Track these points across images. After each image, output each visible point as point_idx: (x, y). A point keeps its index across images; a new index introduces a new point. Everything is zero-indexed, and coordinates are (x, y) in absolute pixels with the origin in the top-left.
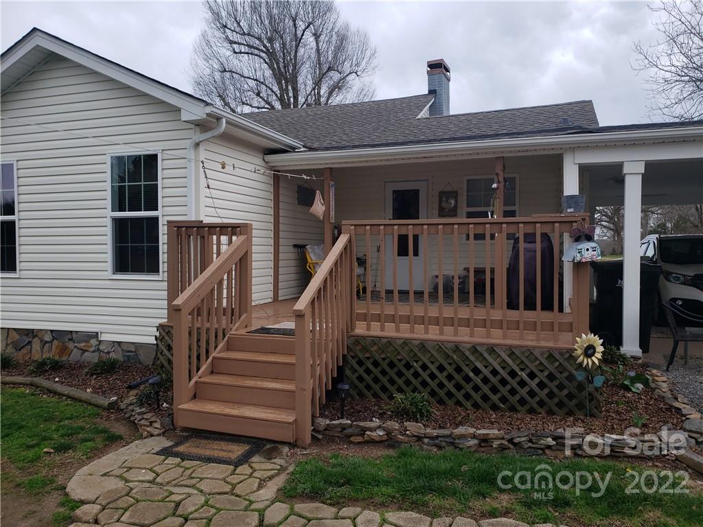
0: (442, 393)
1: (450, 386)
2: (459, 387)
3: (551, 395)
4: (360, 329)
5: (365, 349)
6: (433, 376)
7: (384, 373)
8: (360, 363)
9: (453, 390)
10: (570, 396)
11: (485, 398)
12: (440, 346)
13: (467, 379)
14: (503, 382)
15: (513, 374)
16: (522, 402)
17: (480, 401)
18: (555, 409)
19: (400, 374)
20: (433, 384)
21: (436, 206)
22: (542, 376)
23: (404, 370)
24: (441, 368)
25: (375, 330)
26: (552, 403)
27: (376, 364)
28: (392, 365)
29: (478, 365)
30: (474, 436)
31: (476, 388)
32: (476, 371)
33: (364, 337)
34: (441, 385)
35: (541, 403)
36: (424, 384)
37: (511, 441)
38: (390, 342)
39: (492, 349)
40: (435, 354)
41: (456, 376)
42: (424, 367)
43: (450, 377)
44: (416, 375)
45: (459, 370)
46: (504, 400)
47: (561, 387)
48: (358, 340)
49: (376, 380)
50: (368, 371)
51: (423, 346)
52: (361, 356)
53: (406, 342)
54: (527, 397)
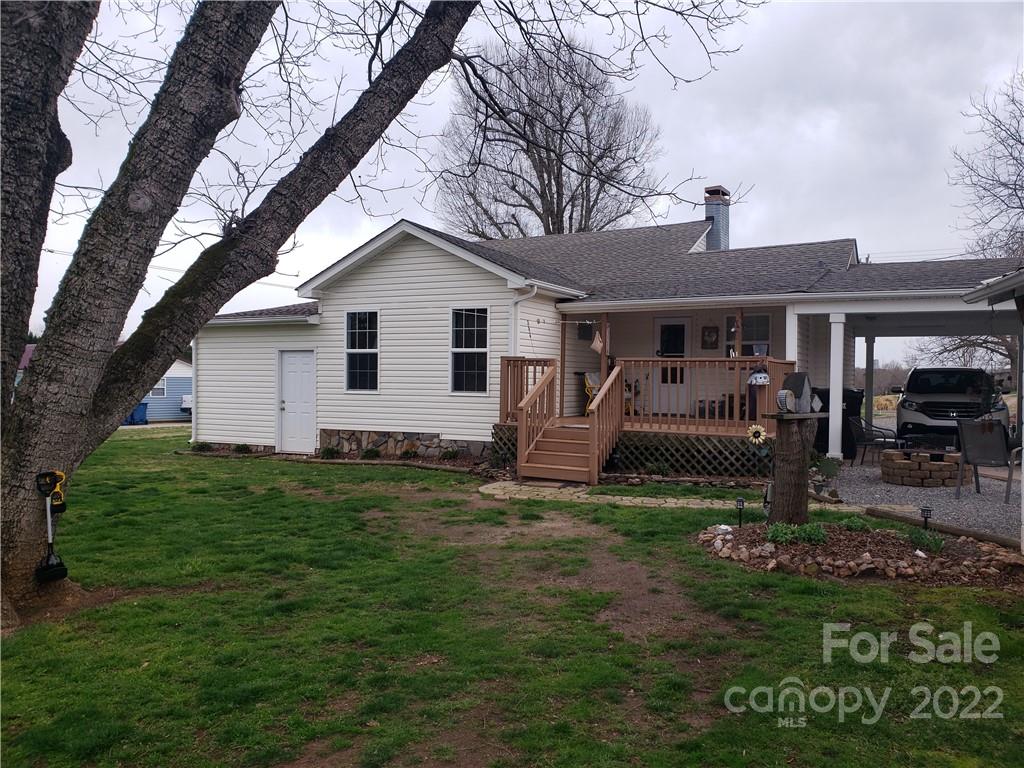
0: (677, 465)
1: (683, 461)
2: (688, 461)
3: (743, 465)
4: (627, 427)
5: (630, 439)
6: (672, 455)
7: (642, 454)
8: (627, 448)
9: (685, 463)
10: (754, 466)
11: (704, 468)
12: (677, 437)
13: (693, 456)
14: (715, 458)
15: (720, 453)
16: (726, 469)
17: (700, 470)
18: (746, 474)
19: (652, 454)
20: (672, 460)
21: (700, 339)
22: (738, 454)
23: (655, 452)
24: (677, 450)
25: (637, 427)
26: (743, 470)
27: (637, 448)
28: (647, 449)
29: (700, 448)
30: (690, 482)
31: (699, 462)
32: (699, 452)
33: (630, 432)
34: (677, 461)
35: (737, 470)
36: (667, 460)
37: (710, 483)
38: (646, 435)
39: (708, 438)
40: (674, 441)
41: (686, 454)
42: (667, 450)
43: (683, 456)
44: (662, 455)
45: (688, 451)
46: (715, 468)
47: (749, 460)
48: (626, 433)
49: (637, 458)
50: (632, 453)
51: (666, 436)
52: (627, 443)
53: (656, 435)
54: (729, 467)
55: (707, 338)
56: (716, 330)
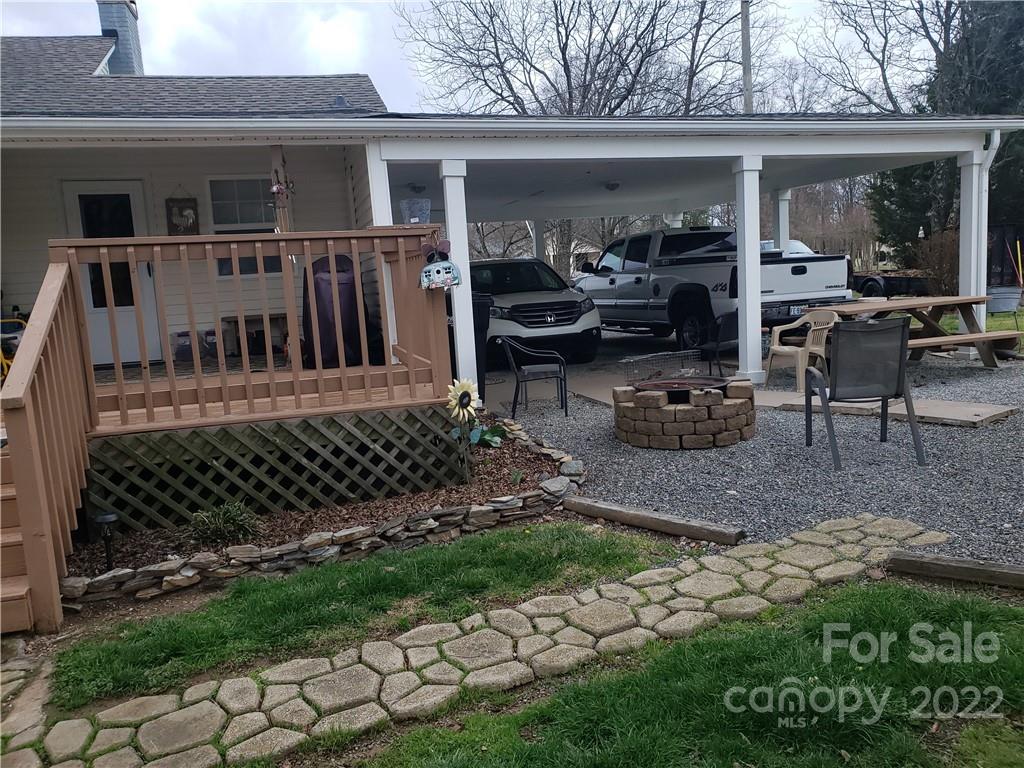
0: (262, 497)
1: (274, 484)
2: (287, 483)
3: (414, 467)
4: (109, 423)
5: (123, 454)
6: (245, 475)
7: (162, 486)
8: (117, 478)
9: (280, 489)
10: (438, 464)
11: (327, 490)
12: (252, 429)
13: (299, 469)
14: (351, 463)
15: (363, 449)
16: (379, 484)
17: (320, 496)
18: (421, 484)
19: (191, 483)
20: (247, 487)
21: (164, 221)
22: (401, 445)
23: (197, 476)
24: (258, 461)
25: (138, 420)
26: (416, 478)
27: (146, 475)
28: (175, 471)
29: (314, 446)
30: (333, 543)
31: (313, 479)
32: (311, 455)
33: (119, 436)
34: (260, 486)
35: (403, 481)
36: (233, 489)
37: (383, 536)
38: (168, 436)
39: (331, 421)
40: (246, 441)
41: (282, 468)
42: (231, 464)
43: (272, 472)
44: (219, 478)
45: (285, 458)
46: (353, 487)
47: (425, 454)
48: (107, 442)
49: (150, 500)
50: (133, 489)
51: (225, 432)
52: (117, 466)
53: (196, 432)
54: (384, 477)
55: (176, 220)
56: (192, 203)
